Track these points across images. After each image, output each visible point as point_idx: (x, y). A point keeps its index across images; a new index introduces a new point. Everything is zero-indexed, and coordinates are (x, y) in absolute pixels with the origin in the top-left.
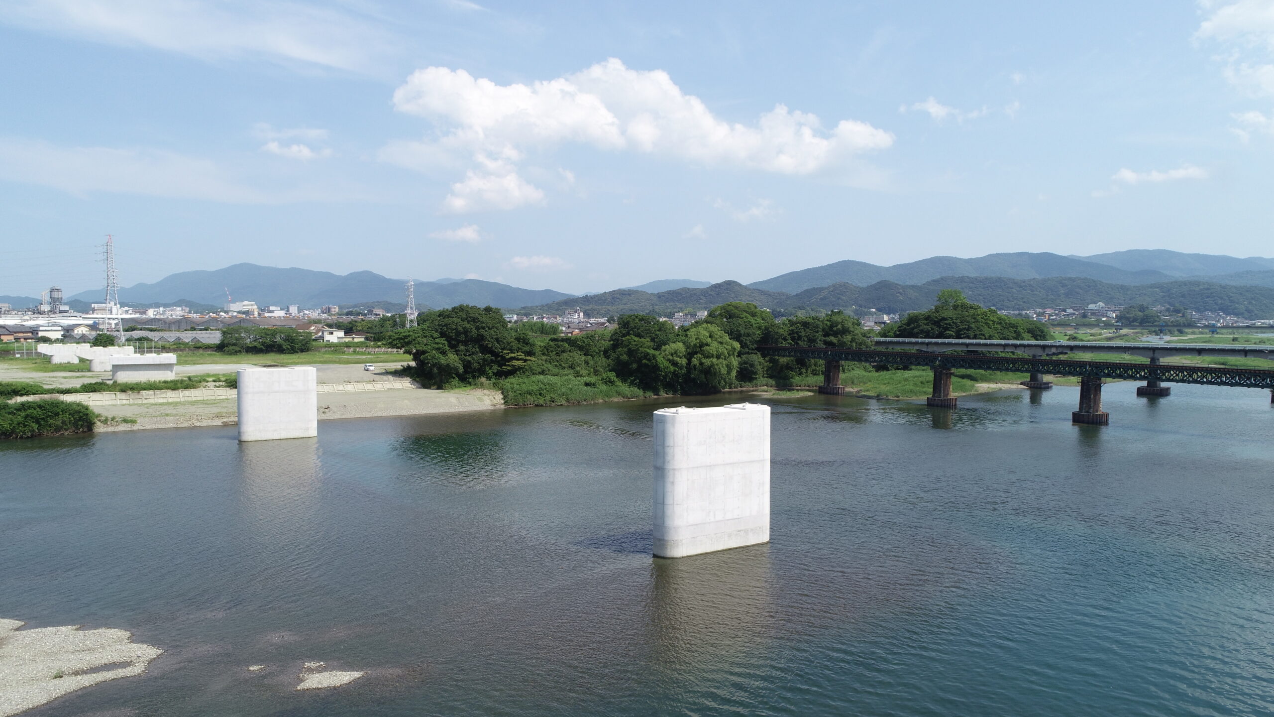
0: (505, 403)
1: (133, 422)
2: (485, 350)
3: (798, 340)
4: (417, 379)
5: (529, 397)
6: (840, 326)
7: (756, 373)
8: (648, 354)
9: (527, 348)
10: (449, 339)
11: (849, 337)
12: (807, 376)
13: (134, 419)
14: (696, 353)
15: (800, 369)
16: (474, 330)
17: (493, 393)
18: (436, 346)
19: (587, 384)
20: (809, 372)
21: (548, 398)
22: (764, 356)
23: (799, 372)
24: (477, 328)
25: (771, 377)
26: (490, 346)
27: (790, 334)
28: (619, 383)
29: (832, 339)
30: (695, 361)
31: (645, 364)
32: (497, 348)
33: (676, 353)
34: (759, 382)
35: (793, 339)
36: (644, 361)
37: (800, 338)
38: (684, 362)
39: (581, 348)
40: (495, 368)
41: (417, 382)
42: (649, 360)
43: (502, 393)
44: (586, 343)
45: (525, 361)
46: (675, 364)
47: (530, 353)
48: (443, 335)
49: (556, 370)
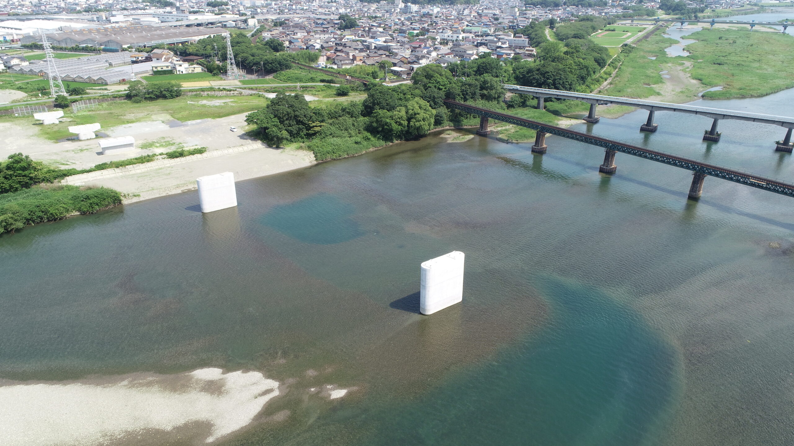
0: (316, 159)
1: (139, 196)
2: (299, 122)
3: (466, 95)
4: (265, 142)
5: (328, 155)
6: (489, 85)
7: (443, 120)
8: (387, 123)
9: (320, 119)
10: (279, 118)
11: (494, 91)
12: (470, 119)
13: (138, 194)
14: (412, 118)
15: (467, 115)
16: (292, 112)
17: (309, 154)
18: (273, 124)
19: (356, 143)
20: (471, 116)
21: (337, 155)
22: (448, 108)
23: (466, 117)
24: (294, 111)
25: (451, 121)
26: (301, 120)
27: (461, 92)
28: (372, 139)
29: (485, 92)
30: (412, 124)
31: (386, 128)
32: (305, 120)
33: (402, 118)
34: (444, 125)
35: (463, 95)
36: (386, 127)
37: (467, 94)
38: (406, 123)
39: (349, 113)
40: (305, 131)
41: (265, 143)
42: (388, 126)
43: (314, 153)
44: (352, 110)
45: (320, 126)
46: (400, 124)
47: (323, 121)
48: (275, 116)
49: (338, 132)
